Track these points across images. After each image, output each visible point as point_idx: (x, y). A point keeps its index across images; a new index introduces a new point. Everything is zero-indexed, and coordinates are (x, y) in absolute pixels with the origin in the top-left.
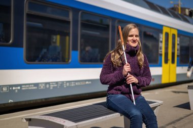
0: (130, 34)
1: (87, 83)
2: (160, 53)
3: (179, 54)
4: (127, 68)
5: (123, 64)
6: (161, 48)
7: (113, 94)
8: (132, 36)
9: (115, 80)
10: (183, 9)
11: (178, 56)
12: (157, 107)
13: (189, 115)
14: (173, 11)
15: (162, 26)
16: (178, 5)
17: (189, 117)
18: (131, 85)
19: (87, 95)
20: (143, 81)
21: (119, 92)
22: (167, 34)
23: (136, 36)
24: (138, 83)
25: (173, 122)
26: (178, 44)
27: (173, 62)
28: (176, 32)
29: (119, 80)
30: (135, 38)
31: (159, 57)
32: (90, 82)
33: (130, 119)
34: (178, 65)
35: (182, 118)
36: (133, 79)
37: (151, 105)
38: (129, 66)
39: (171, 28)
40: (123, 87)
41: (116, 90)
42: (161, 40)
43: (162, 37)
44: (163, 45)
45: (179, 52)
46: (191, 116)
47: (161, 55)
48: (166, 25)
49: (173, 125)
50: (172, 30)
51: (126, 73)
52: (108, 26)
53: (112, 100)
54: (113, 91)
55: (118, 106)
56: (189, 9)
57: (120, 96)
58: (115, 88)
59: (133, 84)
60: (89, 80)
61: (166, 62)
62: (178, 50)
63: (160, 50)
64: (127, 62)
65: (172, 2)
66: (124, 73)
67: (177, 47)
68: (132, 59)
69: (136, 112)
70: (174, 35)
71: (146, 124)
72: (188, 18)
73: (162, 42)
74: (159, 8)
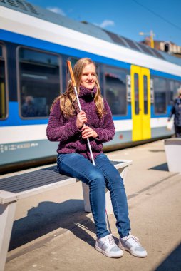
0: (84, 72)
1: (33, 145)
2: (128, 100)
3: (153, 102)
4: (82, 118)
5: (76, 112)
6: (129, 95)
7: (65, 153)
9: (66, 135)
10: (157, 43)
11: (152, 104)
12: (125, 167)
14: (143, 45)
15: (130, 64)
16: (149, 37)
17: (168, 180)
18: (88, 140)
20: (104, 134)
21: (74, 151)
22: (136, 76)
24: (98, 137)
25: (147, 189)
26: (151, 89)
27: (146, 112)
28: (148, 73)
29: (72, 134)
32: (37, 144)
33: (91, 185)
34: (152, 116)
35: (158, 183)
36: (90, 132)
37: (117, 167)
38: (84, 115)
39: (141, 67)
40: (78, 144)
41: (69, 147)
42: (129, 83)
43: (130, 80)
44: (131, 90)
45: (153, 99)
46: (170, 179)
47: (130, 103)
48: (135, 63)
49: (146, 192)
50: (143, 69)
51: (81, 125)
53: (64, 161)
54: (64, 149)
55: (73, 168)
56: (163, 42)
57: (75, 155)
58: (67, 145)
59: (91, 139)
60: (35, 142)
61: (137, 112)
62: (151, 97)
63: (128, 97)
65: (141, 34)
66: (79, 124)
67: (150, 92)
68: (88, 106)
69: (96, 175)
70: (145, 77)
71: (109, 190)
72: (164, 54)
73: (130, 86)
74: (125, 42)
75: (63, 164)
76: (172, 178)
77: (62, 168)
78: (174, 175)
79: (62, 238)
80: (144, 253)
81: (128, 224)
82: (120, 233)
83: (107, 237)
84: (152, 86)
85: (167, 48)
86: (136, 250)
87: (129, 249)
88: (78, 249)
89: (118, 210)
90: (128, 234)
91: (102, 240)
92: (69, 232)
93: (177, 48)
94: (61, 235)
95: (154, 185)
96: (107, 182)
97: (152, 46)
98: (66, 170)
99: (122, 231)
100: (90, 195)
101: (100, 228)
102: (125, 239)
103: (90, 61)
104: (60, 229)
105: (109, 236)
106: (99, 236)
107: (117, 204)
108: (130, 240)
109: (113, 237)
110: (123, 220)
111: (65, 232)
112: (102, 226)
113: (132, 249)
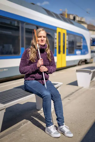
1: (5, 70)
2: (55, 46)
3: (68, 47)
6: (56, 43)
7: (29, 80)
8: (41, 37)
10: (69, 15)
11: (67, 48)
12: (59, 87)
13: (77, 90)
14: (62, 16)
15: (56, 27)
16: (65, 12)
17: (77, 92)
19: (5, 79)
22: (59, 33)
23: (44, 37)
25: (68, 96)
26: (67, 40)
27: (64, 53)
28: (65, 32)
29: (34, 70)
30: (43, 38)
31: (55, 50)
32: (7, 70)
33: (43, 98)
34: (67, 55)
35: (73, 93)
37: (56, 86)
38: (42, 61)
39: (62, 29)
41: (31, 77)
42: (56, 37)
43: (56, 35)
44: (57, 41)
45: (68, 46)
47: (56, 48)
49: (68, 98)
50: (63, 30)
52: (18, 27)
53: (28, 84)
54: (29, 78)
55: (34, 89)
56: (72, 15)
57: (34, 81)
60: (6, 68)
61: (59, 52)
62: (67, 45)
63: (55, 45)
64: (40, 58)
65: (61, 10)
66: (38, 65)
67: (66, 42)
70: (64, 34)
71: (53, 101)
72: (73, 21)
73: (56, 39)
74: (54, 15)
75: (28, 86)
76: (80, 90)
77: (27, 88)
78: (81, 88)
79: (26, 126)
80: (71, 135)
81: (63, 119)
82: (58, 124)
83: (52, 126)
84: (67, 39)
85: (74, 19)
86: (67, 133)
87: (64, 133)
88: (36, 133)
89: (58, 112)
90: (63, 125)
91: (49, 128)
92: (29, 122)
93: (79, 18)
94: (26, 124)
95: (71, 94)
96: (52, 96)
97: (66, 17)
98: (30, 89)
99: (60, 123)
100: (43, 104)
101: (48, 122)
102: (61, 127)
103: (43, 30)
104: (25, 120)
105: (53, 125)
106: (48, 125)
107: (57, 109)
108: (64, 128)
109: (55, 126)
110: (60, 117)
111: (27, 122)
112: (49, 121)
113: (65, 133)
